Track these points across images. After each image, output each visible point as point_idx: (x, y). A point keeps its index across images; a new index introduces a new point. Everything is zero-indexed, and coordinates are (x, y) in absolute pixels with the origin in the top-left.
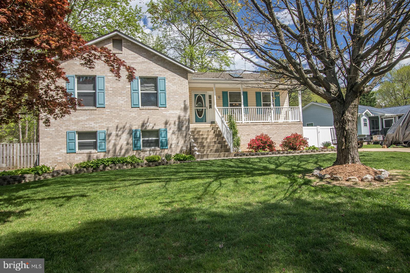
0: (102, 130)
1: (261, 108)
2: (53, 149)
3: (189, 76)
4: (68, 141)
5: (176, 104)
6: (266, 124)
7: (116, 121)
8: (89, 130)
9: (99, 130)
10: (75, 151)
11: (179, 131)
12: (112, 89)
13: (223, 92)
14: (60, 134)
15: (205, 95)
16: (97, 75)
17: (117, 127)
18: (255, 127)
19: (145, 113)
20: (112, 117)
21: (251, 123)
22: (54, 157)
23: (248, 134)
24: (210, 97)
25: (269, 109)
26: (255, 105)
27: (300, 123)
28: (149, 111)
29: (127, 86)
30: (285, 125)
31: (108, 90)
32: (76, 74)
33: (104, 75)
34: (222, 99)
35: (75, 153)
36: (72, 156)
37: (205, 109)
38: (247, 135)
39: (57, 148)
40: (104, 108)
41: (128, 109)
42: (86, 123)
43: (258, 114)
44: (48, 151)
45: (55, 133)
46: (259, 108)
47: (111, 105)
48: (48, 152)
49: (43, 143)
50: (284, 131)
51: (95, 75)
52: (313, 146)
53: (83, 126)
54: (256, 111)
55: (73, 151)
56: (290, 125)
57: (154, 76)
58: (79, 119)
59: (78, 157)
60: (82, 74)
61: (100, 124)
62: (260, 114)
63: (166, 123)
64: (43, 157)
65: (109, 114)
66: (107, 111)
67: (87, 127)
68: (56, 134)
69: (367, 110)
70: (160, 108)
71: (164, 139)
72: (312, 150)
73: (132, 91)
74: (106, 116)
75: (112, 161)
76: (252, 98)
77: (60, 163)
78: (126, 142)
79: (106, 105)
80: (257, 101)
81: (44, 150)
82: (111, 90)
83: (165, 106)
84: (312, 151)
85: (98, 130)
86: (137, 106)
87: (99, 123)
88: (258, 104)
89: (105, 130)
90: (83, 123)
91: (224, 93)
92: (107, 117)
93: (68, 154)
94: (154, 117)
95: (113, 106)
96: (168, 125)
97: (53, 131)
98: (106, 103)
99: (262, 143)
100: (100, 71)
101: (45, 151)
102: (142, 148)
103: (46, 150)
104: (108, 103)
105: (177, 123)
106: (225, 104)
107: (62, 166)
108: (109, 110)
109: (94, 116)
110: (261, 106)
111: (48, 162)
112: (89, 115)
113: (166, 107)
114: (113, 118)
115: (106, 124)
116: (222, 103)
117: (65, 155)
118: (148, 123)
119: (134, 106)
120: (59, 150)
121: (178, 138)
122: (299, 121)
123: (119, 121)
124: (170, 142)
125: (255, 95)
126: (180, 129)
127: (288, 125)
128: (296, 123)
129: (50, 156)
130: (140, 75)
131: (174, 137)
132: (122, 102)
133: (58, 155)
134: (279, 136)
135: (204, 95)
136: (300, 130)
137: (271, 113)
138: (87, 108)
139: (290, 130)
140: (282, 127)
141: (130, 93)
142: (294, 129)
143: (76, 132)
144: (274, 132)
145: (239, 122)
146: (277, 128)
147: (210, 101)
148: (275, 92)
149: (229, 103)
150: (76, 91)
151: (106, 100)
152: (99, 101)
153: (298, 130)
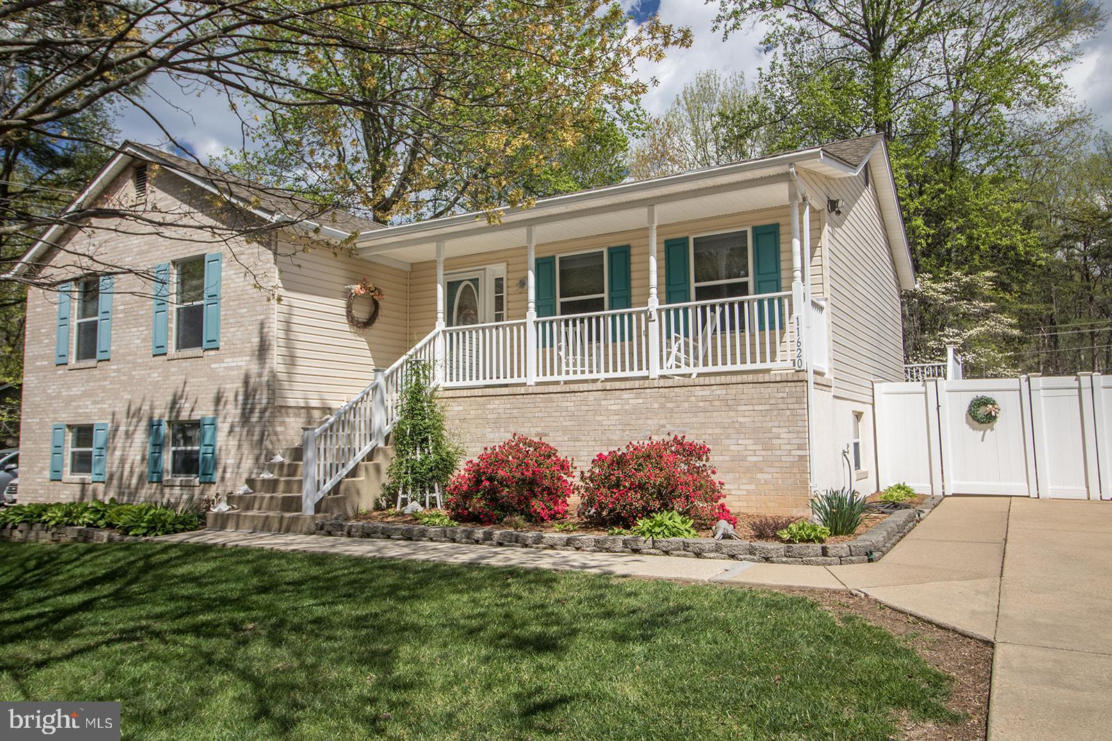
0: (103, 422)
2: (34, 469)
4: (53, 450)
5: (240, 334)
6: (617, 385)
7: (126, 396)
8: (85, 422)
9: (100, 422)
10: (62, 475)
11: (243, 426)
12: (123, 307)
13: (539, 260)
14: (45, 431)
15: (478, 280)
17: (128, 414)
18: (570, 403)
19: (176, 369)
20: (119, 386)
21: (566, 383)
22: (34, 487)
24: (500, 283)
28: (184, 363)
30: (706, 392)
31: (117, 312)
35: (61, 480)
36: (57, 488)
39: (40, 465)
40: (109, 360)
41: (147, 360)
42: (80, 404)
44: (28, 472)
45: (39, 428)
47: (121, 351)
48: (27, 476)
49: (24, 453)
50: (701, 418)
53: (76, 411)
55: (58, 475)
56: (733, 390)
57: (198, 253)
58: (72, 393)
59: (64, 492)
61: (101, 406)
63: (218, 400)
64: (22, 487)
65: (115, 377)
66: (112, 368)
67: (81, 415)
68: (40, 431)
70: (206, 353)
71: (210, 450)
73: (155, 309)
74: (111, 383)
78: (139, 457)
79: (113, 352)
81: (24, 469)
82: (122, 312)
83: (215, 345)
85: (94, 422)
86: (162, 351)
87: (99, 403)
89: (107, 421)
90: (77, 404)
91: (543, 265)
92: (112, 386)
93: (52, 481)
94: (194, 380)
95: (123, 355)
96: (221, 407)
97: (37, 424)
98: (112, 348)
101: (25, 472)
102: (166, 476)
103: (26, 469)
104: (115, 348)
105: (241, 398)
106: (543, 306)
108: (116, 367)
109: (92, 384)
110: (687, 300)
112: (87, 382)
113: (218, 349)
114: (122, 389)
115: (112, 406)
117: (48, 484)
118: (183, 401)
119: (160, 352)
120: (41, 470)
121: (239, 446)
122: (790, 365)
123: (129, 396)
124: (223, 462)
125: (662, 256)
126: (245, 417)
127: (720, 391)
129: (30, 484)
130: (174, 258)
131: (233, 443)
132: (138, 341)
133: (39, 484)
135: (478, 283)
136: (788, 412)
137: (647, 336)
138: (83, 364)
139: (732, 414)
140: (693, 399)
141: (152, 313)
142: (757, 408)
143: (69, 426)
144: (652, 423)
145: (516, 380)
146: (670, 405)
147: (499, 303)
148: (754, 229)
149: (559, 300)
150: (75, 322)
151: (113, 337)
152: (101, 344)
153: (775, 413)
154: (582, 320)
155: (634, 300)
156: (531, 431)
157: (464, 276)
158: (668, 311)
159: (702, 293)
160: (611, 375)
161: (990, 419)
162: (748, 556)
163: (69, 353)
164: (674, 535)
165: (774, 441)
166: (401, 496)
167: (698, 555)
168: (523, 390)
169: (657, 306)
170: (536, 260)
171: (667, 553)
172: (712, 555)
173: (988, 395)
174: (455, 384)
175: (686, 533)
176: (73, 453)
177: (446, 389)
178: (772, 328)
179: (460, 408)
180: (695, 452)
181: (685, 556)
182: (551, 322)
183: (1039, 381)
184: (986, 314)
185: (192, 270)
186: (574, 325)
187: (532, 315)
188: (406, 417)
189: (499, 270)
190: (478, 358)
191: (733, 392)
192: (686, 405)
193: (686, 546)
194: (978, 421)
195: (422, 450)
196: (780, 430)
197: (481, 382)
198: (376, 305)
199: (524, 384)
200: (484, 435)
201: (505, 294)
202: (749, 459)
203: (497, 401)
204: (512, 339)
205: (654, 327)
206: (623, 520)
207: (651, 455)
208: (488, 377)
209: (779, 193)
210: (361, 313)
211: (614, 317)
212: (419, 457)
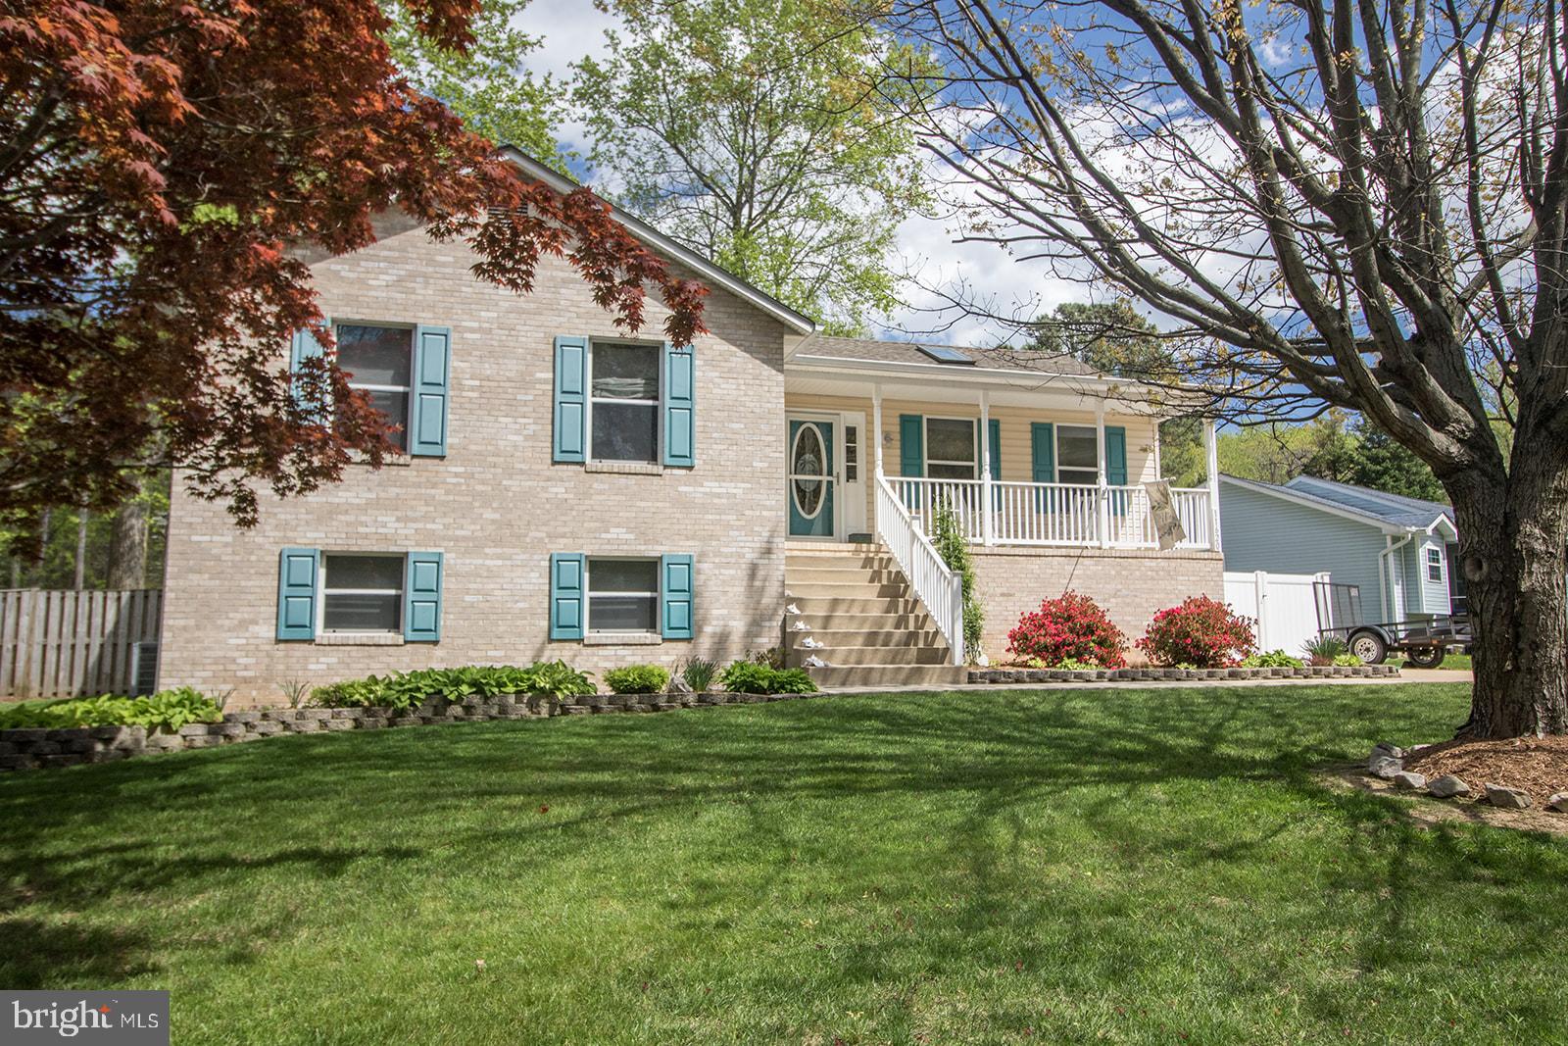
0: (430, 550)
1: (1052, 489)
2: (219, 622)
3: (790, 345)
4: (285, 591)
5: (732, 455)
6: (1079, 552)
7: (489, 515)
8: (375, 549)
9: (417, 549)
10: (312, 632)
12: (477, 383)
13: (902, 416)
14: (253, 558)
15: (830, 425)
16: (419, 321)
18: (1035, 566)
19: (606, 487)
20: (470, 499)
22: (221, 654)
23: (1005, 590)
24: (851, 433)
25: (1089, 494)
26: (1030, 474)
27: (1214, 555)
28: (623, 480)
29: (539, 375)
31: (461, 387)
32: (336, 315)
33: (449, 324)
34: (897, 444)
35: (311, 641)
36: (298, 654)
37: (830, 483)
38: (1003, 595)
39: (239, 616)
40: (443, 457)
41: (540, 467)
42: (363, 518)
43: (1038, 512)
44: (198, 627)
45: (234, 553)
46: (1045, 489)
48: (197, 634)
49: (181, 595)
50: (1149, 585)
51: (413, 321)
52: (1278, 652)
53: (350, 529)
54: (1030, 501)
55: (303, 634)
57: (652, 338)
58: (337, 500)
59: (322, 660)
60: (358, 317)
61: (420, 525)
62: (1046, 512)
64: (177, 655)
65: (460, 484)
66: (452, 469)
67: (366, 536)
68: (237, 558)
69: (1442, 517)
70: (668, 471)
71: (683, 596)
72: (1275, 666)
73: (559, 397)
74: (447, 493)
75: (474, 684)
76: (1018, 448)
77: (246, 680)
79: (452, 447)
80: (1035, 461)
81: (182, 622)
82: (472, 389)
83: (686, 462)
84: (1275, 673)
85: (410, 550)
86: (577, 458)
87: (415, 520)
88: (1041, 472)
90: (350, 518)
91: (909, 424)
92: (451, 498)
93: (282, 646)
94: (642, 504)
95: (479, 453)
96: (697, 542)
97: (226, 545)
98: (449, 440)
99: (1072, 630)
100: (432, 307)
101: (185, 628)
102: (586, 632)
103: (192, 622)
104: (456, 441)
106: (909, 465)
107: (254, 693)
108: (462, 469)
109: (397, 490)
110: (1052, 481)
111: (197, 674)
112: (379, 485)
113: (691, 467)
114: (477, 504)
115: (446, 527)
116: (898, 460)
117: (268, 647)
119: (569, 458)
120: (244, 624)
122: (1208, 546)
123: (497, 516)
124: (703, 614)
125: (1029, 436)
127: (1163, 563)
128: (1198, 555)
129: (205, 649)
130: (595, 334)
132: (515, 438)
133: (238, 648)
134: (1128, 605)
135: (827, 428)
136: (1212, 583)
139: (1173, 583)
140: (1143, 568)
141: (550, 400)
142: (1190, 579)
147: (850, 452)
148: (1106, 428)
149: (927, 462)
151: (451, 424)
152: (423, 431)
153: (1203, 583)
154: (957, 486)
155: (1003, 473)
169: (1106, 486)
189: (854, 418)
191: (1173, 564)
201: (861, 446)
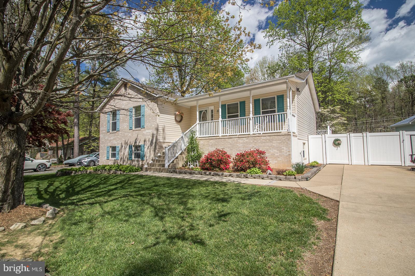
4: (107, 152)
5: (149, 125)
7: (125, 138)
11: (151, 147)
14: (105, 148)
15: (207, 110)
18: (230, 141)
19: (135, 133)
21: (229, 136)
22: (103, 161)
24: (212, 111)
27: (287, 134)
28: (137, 131)
30: (265, 138)
35: (109, 159)
39: (104, 156)
40: (119, 131)
41: (128, 131)
47: (122, 129)
49: (101, 153)
50: (263, 144)
56: (271, 137)
57: (139, 105)
58: (111, 139)
59: (110, 162)
61: (117, 142)
63: (145, 141)
64: (100, 161)
65: (121, 135)
67: (114, 144)
78: (127, 154)
80: (255, 110)
82: (122, 119)
85: (116, 146)
88: (257, 112)
89: (119, 146)
90: (113, 141)
91: (223, 106)
94: (139, 136)
97: (103, 146)
102: (133, 158)
103: (101, 157)
105: (150, 140)
109: (115, 137)
110: (260, 115)
111: (101, 164)
113: (144, 128)
114: (122, 138)
115: (120, 142)
117: (106, 160)
118: (137, 141)
119: (131, 129)
121: (150, 152)
122: (286, 131)
124: (146, 155)
125: (254, 103)
126: (151, 145)
127: (268, 138)
130: (134, 106)
131: (148, 151)
132: (126, 126)
136: (286, 143)
137: (249, 124)
138: (113, 132)
139: (271, 143)
140: (261, 140)
141: (129, 119)
142: (278, 142)
143: (110, 147)
144: (251, 146)
145: (216, 135)
146: (255, 141)
147: (212, 116)
148: (277, 96)
149: (227, 115)
150: (111, 122)
151: (120, 126)
152: (117, 127)
153: (282, 143)
155: (246, 115)
156: (220, 148)
157: (204, 109)
158: (255, 117)
159: (263, 113)
160: (240, 134)
161: (339, 144)
162: (275, 179)
163: (110, 129)
164: (256, 174)
165: (282, 150)
166: (189, 164)
167: (263, 179)
168: (218, 138)
169: (252, 116)
170: (221, 105)
171: (255, 178)
172: (266, 179)
173: (338, 138)
174: (201, 136)
175: (259, 173)
176: (111, 153)
177: (199, 137)
178: (282, 121)
179: (203, 142)
180: (263, 153)
181: (259, 179)
182: (225, 121)
183: (352, 135)
184: (338, 117)
185: (138, 109)
186: (231, 121)
187: (220, 119)
188: (190, 144)
189: (212, 108)
190: (207, 130)
191: (272, 138)
192: (259, 141)
193: (259, 176)
194: (336, 145)
195: (194, 152)
196: (284, 147)
197: (208, 136)
198: (182, 117)
199: (219, 136)
200: (209, 149)
201: (214, 114)
202: (276, 155)
203: (212, 140)
204: (215, 125)
205: (251, 122)
206: (244, 170)
207: (251, 154)
208: (210, 134)
209: (284, 87)
210: (178, 119)
211: (241, 119)
212: (193, 154)
